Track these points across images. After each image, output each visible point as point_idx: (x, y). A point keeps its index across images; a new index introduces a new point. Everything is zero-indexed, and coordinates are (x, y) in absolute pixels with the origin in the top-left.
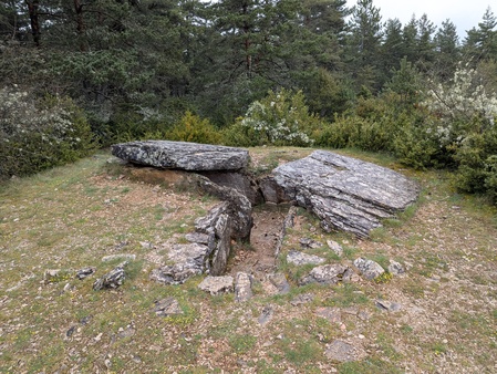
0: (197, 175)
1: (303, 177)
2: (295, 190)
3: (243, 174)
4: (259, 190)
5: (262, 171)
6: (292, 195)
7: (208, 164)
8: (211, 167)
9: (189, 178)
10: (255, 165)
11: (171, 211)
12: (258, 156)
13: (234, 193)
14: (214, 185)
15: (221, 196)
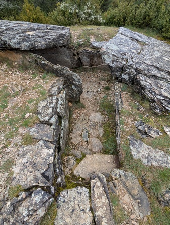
0: (34, 55)
1: (127, 56)
2: (122, 69)
3: (68, 48)
4: (79, 59)
5: (80, 45)
6: (118, 74)
7: (41, 44)
8: (44, 46)
9: (27, 57)
10: (75, 40)
11: (16, 94)
12: (76, 33)
13: (67, 70)
14: (49, 63)
15: (57, 73)
